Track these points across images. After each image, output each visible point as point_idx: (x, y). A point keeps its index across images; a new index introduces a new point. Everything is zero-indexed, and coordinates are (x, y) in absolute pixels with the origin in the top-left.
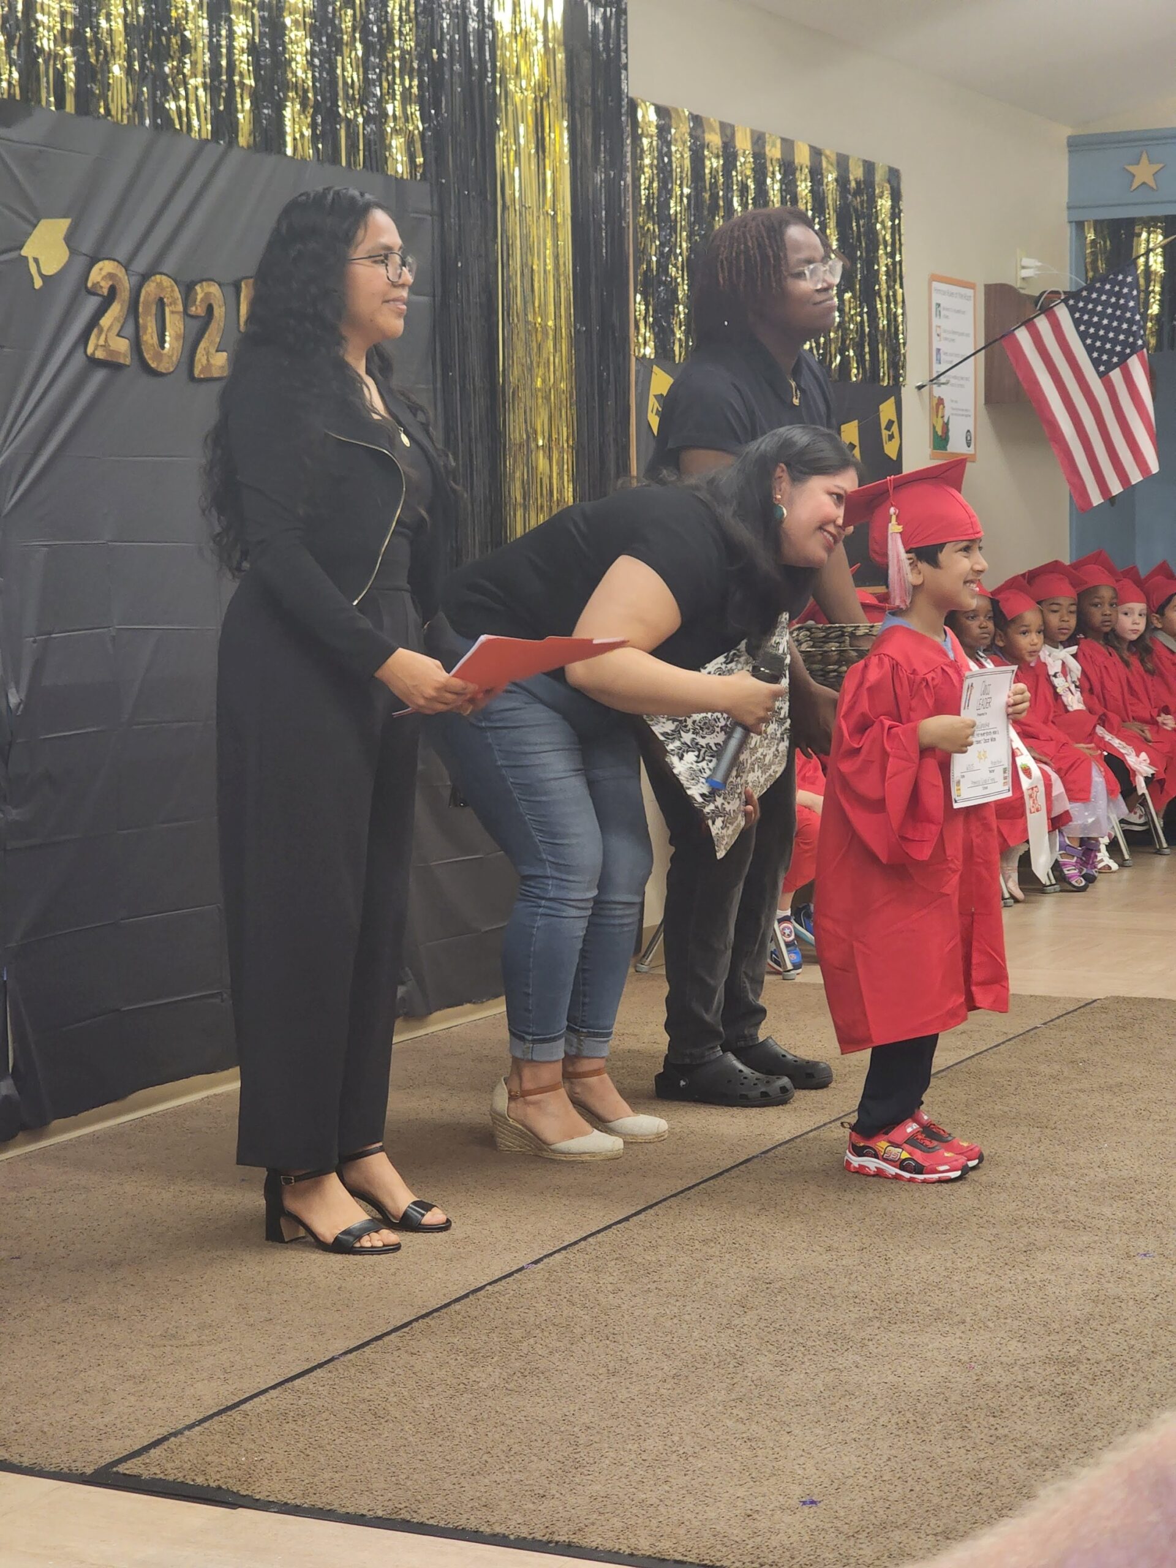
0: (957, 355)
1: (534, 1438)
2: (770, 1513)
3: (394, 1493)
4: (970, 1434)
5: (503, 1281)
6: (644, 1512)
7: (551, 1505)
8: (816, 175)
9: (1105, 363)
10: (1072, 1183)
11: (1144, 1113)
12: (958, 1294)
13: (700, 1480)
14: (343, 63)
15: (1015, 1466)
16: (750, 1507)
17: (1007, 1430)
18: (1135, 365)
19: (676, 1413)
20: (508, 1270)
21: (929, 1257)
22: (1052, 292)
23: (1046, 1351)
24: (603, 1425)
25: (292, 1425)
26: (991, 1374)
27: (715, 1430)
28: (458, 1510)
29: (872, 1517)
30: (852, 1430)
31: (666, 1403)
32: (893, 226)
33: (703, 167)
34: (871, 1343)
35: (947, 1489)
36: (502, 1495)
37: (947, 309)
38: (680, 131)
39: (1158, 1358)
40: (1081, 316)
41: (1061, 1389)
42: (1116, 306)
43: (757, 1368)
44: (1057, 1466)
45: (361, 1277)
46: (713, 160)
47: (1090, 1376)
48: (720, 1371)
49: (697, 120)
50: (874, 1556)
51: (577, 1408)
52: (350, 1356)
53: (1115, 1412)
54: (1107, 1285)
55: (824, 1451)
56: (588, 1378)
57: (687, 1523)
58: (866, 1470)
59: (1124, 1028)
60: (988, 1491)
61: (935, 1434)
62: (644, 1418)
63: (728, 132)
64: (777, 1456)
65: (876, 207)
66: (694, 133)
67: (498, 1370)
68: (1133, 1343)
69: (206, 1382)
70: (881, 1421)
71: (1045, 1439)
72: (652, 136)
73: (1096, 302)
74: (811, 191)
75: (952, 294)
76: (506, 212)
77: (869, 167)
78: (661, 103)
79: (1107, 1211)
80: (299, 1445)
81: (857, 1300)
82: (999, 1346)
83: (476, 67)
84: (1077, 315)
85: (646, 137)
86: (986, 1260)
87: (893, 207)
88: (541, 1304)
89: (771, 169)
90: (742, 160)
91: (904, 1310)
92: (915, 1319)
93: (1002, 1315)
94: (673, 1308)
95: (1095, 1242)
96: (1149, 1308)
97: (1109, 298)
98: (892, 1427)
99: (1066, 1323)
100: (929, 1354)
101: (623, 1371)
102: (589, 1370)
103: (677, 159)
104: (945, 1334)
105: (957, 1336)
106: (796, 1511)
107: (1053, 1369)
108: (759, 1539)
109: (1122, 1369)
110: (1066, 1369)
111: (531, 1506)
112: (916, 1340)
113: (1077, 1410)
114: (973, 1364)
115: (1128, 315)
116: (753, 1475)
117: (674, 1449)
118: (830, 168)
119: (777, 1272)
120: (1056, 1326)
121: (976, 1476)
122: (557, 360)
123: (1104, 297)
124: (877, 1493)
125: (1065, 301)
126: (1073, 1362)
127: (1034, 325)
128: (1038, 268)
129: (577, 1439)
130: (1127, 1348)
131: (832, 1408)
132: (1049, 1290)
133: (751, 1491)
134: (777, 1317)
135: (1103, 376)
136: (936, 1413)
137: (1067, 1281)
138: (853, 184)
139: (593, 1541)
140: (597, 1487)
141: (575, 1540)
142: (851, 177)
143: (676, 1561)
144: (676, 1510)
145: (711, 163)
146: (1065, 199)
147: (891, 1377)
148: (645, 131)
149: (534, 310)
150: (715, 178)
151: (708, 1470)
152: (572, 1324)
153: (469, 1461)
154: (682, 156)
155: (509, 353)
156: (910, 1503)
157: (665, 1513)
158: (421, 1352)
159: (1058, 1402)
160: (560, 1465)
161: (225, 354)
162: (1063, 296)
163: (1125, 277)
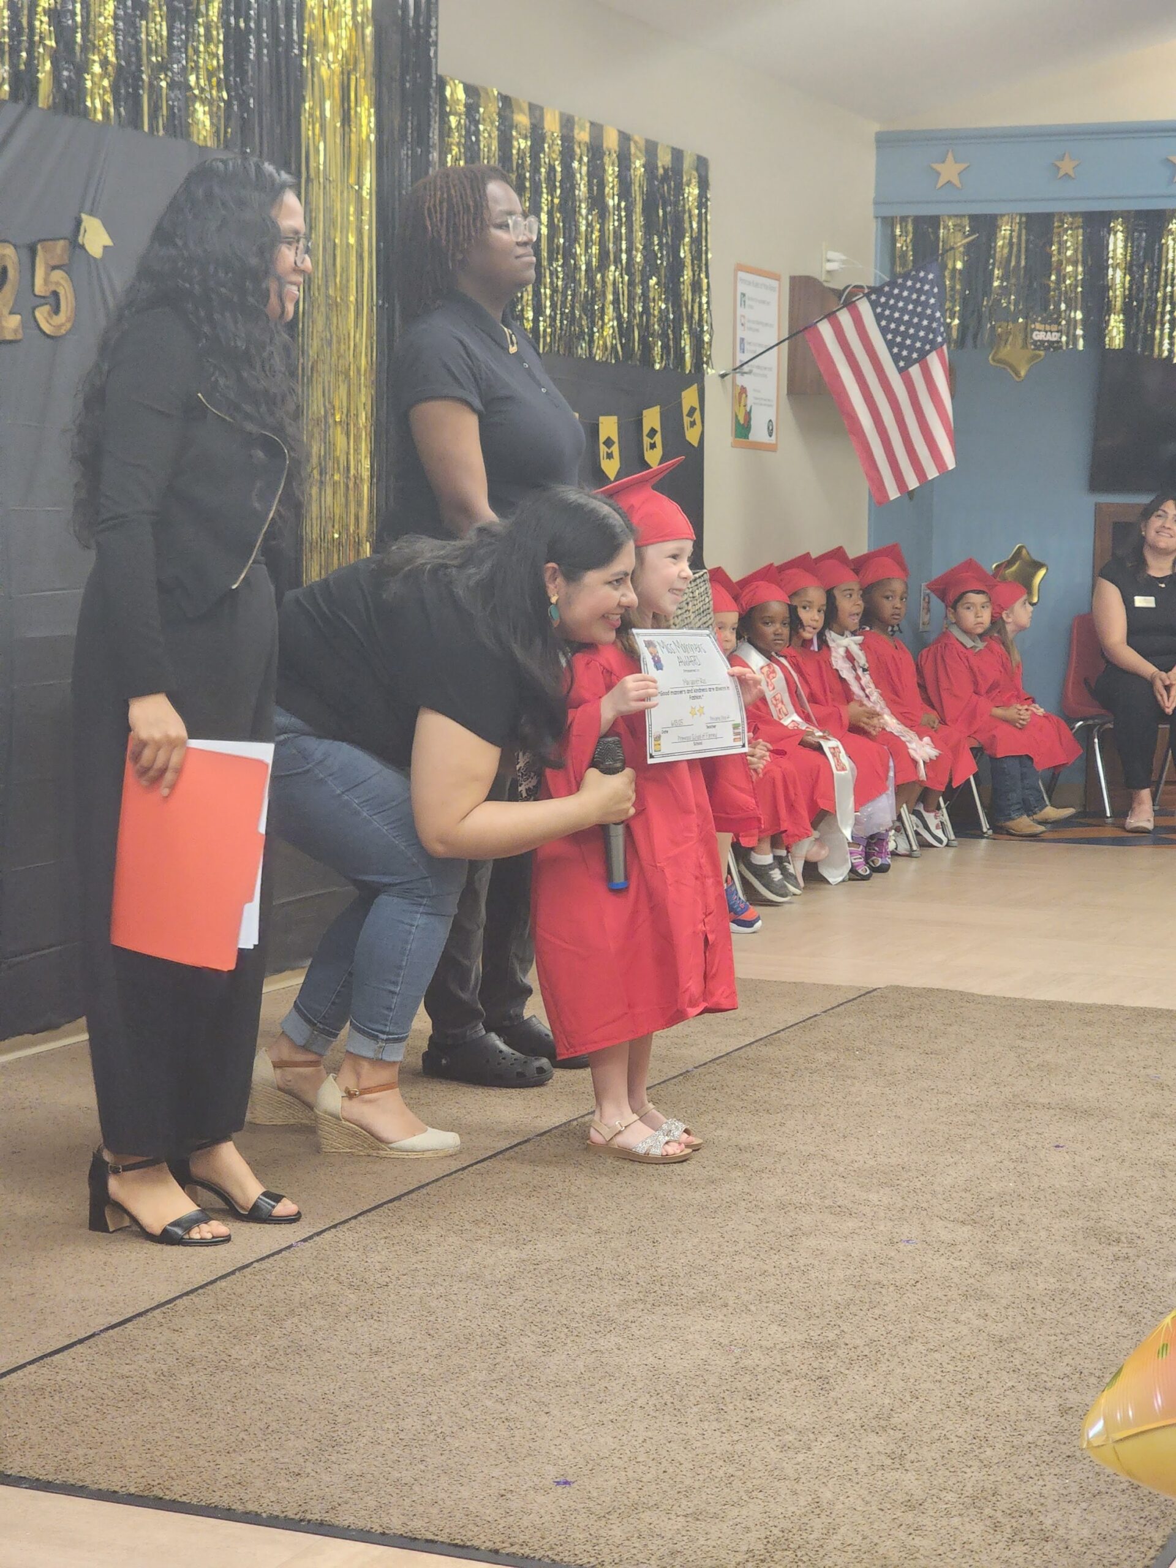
0: (760, 345)
1: (292, 1416)
2: (523, 1493)
3: (148, 1470)
4: (726, 1416)
5: (272, 1258)
6: (397, 1491)
7: (306, 1483)
8: (624, 160)
9: (904, 359)
10: (841, 1169)
11: (915, 1101)
12: (723, 1277)
13: (456, 1459)
14: (147, 28)
15: (769, 1448)
16: (503, 1486)
17: (762, 1413)
18: (934, 362)
19: (437, 1393)
20: (277, 1248)
21: (697, 1240)
22: (855, 287)
23: (805, 1335)
24: (362, 1403)
25: (50, 1401)
26: (750, 1357)
27: (474, 1410)
28: (211, 1488)
29: (624, 1498)
30: (610, 1411)
31: (427, 1382)
32: (700, 214)
33: (511, 147)
34: (633, 1324)
35: (700, 1471)
36: (256, 1473)
37: (752, 299)
38: (489, 110)
39: (915, 1343)
40: (883, 310)
41: (817, 1372)
42: (917, 302)
43: (519, 1349)
44: (809, 1449)
45: (128, 1253)
46: (521, 140)
47: (847, 1361)
48: (483, 1351)
49: (506, 101)
50: (624, 1537)
51: (337, 1387)
52: (110, 1332)
53: (869, 1396)
54: (869, 1271)
55: (581, 1432)
56: (350, 1357)
57: (440, 1502)
58: (621, 1451)
59: (901, 1018)
60: (741, 1473)
61: (692, 1416)
62: (403, 1397)
63: (536, 112)
64: (534, 1436)
65: (683, 195)
66: (502, 113)
67: (260, 1348)
68: (890, 1328)
70: (640, 1402)
71: (799, 1422)
72: (460, 115)
73: (899, 297)
74: (618, 176)
75: (757, 285)
76: (310, 184)
77: (677, 155)
79: (874, 1197)
80: (53, 1421)
81: (623, 1283)
82: (760, 1329)
83: (283, 38)
84: (879, 310)
85: (454, 115)
86: (752, 1245)
87: (700, 196)
88: (308, 1282)
89: (578, 152)
90: (550, 142)
91: (668, 1293)
93: (763, 1297)
94: (440, 1288)
95: (860, 1228)
96: (908, 1294)
97: (910, 294)
98: (649, 1409)
99: (826, 1308)
100: (690, 1337)
101: (386, 1350)
102: (352, 1348)
103: (485, 139)
104: (707, 1317)
105: (719, 1319)
106: (549, 1491)
107: (811, 1354)
108: (511, 1519)
109: (879, 1354)
110: (824, 1354)
111: (286, 1484)
112: (679, 1323)
113: (832, 1394)
114: (733, 1347)
115: (929, 312)
116: (510, 1455)
117: (432, 1428)
118: (639, 154)
119: (546, 1254)
120: (816, 1310)
121: (729, 1459)
122: (358, 336)
123: (905, 294)
124: (630, 1474)
125: (868, 296)
126: (831, 1347)
127: (837, 318)
128: (843, 262)
129: (337, 1418)
130: (884, 1333)
131: (592, 1389)
132: (813, 1274)
133: (506, 1471)
134: (542, 1298)
135: (901, 371)
136: (693, 1395)
137: (830, 1266)
138: (661, 171)
139: (345, 1519)
140: (353, 1466)
141: (327, 1518)
142: (660, 164)
143: (427, 1541)
144: (430, 1489)
145: (519, 144)
146: (871, 194)
147: (651, 1360)
148: (453, 109)
149: (336, 284)
150: (522, 159)
151: (465, 1450)
152: (338, 1303)
153: (226, 1438)
154: (490, 136)
155: (308, 327)
156: (663, 1485)
157: (419, 1493)
158: (184, 1329)
159: (814, 1386)
160: (317, 1444)
161: (18, 317)
162: (866, 291)
163: (927, 274)
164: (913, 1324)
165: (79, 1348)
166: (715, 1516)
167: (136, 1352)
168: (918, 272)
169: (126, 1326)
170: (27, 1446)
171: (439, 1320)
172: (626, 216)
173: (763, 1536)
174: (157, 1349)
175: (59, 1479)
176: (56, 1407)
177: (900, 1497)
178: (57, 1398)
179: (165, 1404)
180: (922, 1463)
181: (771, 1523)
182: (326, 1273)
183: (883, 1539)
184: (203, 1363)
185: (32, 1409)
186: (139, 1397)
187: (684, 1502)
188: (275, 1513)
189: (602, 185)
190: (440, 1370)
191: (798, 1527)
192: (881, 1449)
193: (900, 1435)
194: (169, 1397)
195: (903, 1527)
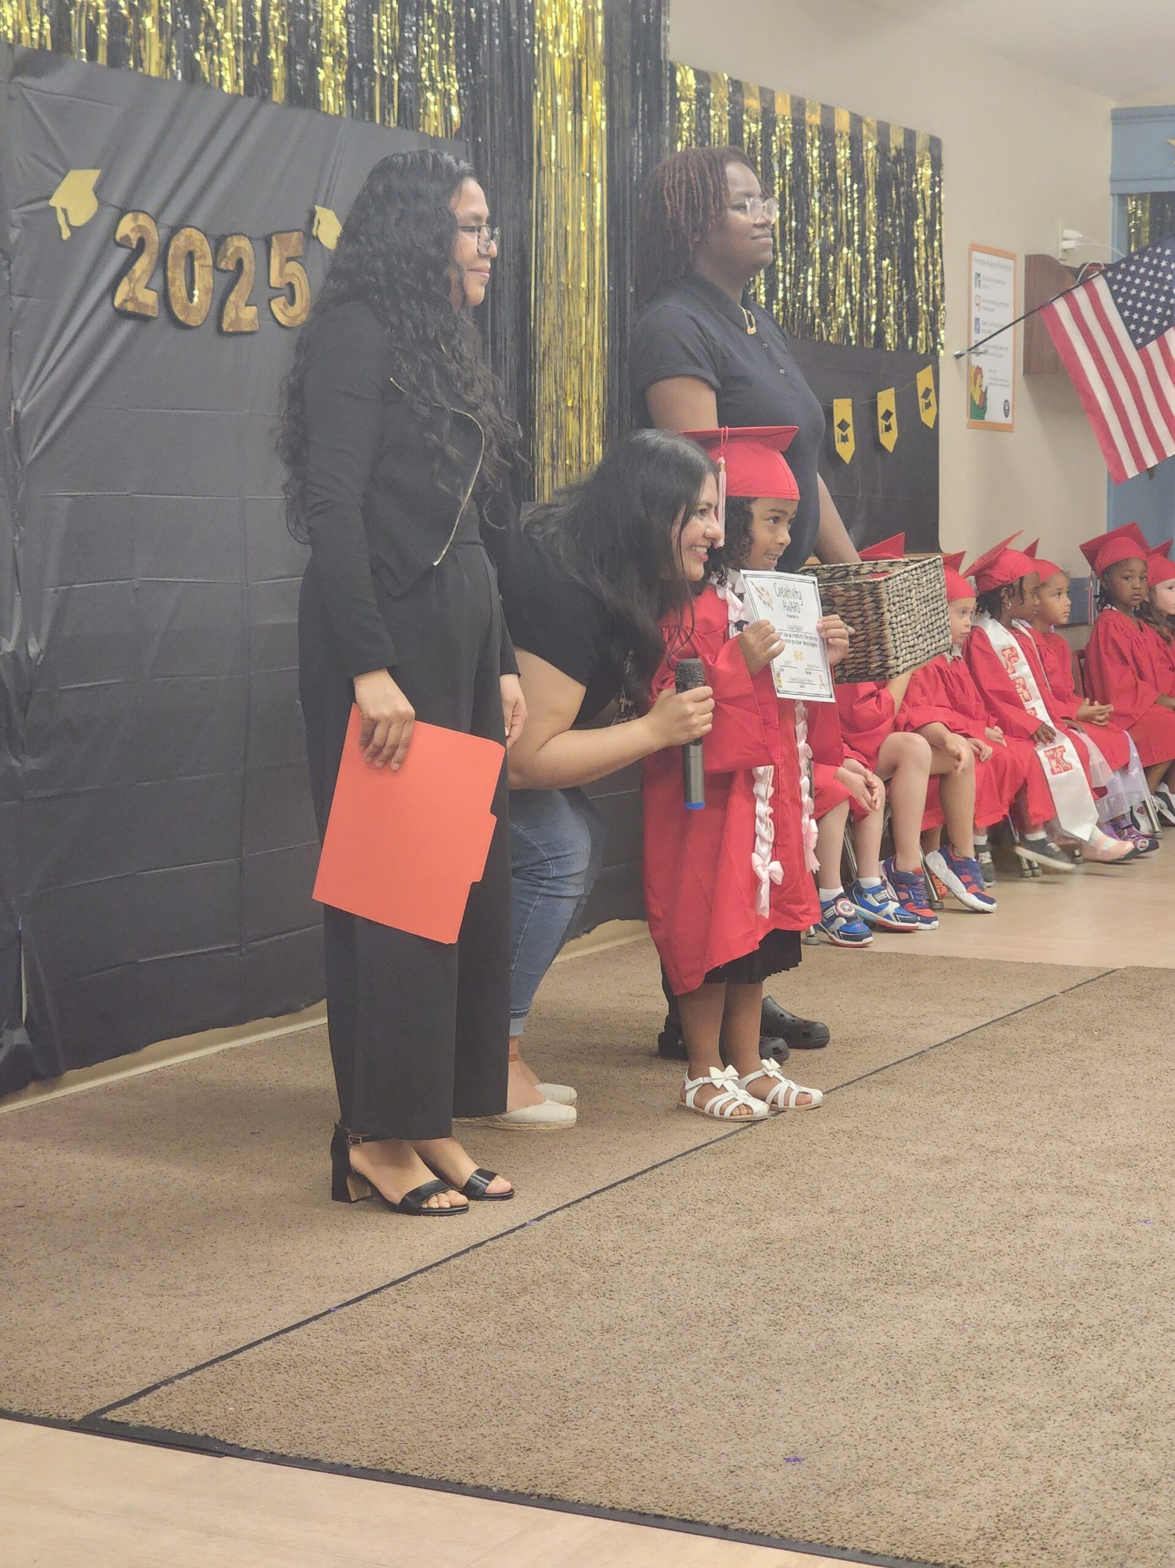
0: (995, 325)
1: (524, 1391)
2: (753, 1469)
3: (380, 1444)
4: (958, 1395)
5: (504, 1237)
6: (627, 1467)
7: (536, 1458)
8: (856, 142)
9: (1142, 335)
10: (1079, 1149)
11: (1155, 1082)
12: (957, 1257)
13: (686, 1436)
14: (378, 20)
15: (1001, 1428)
16: (733, 1462)
17: (995, 1391)
18: (1171, 338)
19: (667, 1370)
20: (510, 1226)
21: (931, 1220)
22: (1091, 264)
23: (1039, 1314)
24: (593, 1380)
25: (285, 1376)
26: (984, 1337)
27: (705, 1387)
28: (442, 1462)
29: (854, 1475)
30: (841, 1388)
31: (658, 1360)
32: (933, 195)
33: (742, 131)
34: (866, 1304)
35: (931, 1448)
36: (487, 1448)
37: (987, 279)
38: (719, 95)
39: (1151, 1323)
40: (1120, 288)
41: (1051, 1352)
42: (1153, 279)
43: (750, 1327)
44: (1042, 1428)
45: (364, 1232)
46: (752, 125)
47: (1082, 1341)
48: (715, 1329)
49: (737, 86)
50: (854, 1514)
51: (568, 1364)
52: (346, 1309)
53: (1103, 1375)
54: (1105, 1251)
55: (812, 1410)
56: (582, 1334)
57: (669, 1478)
58: (852, 1429)
59: (1140, 998)
60: (972, 1451)
61: (924, 1394)
62: (634, 1374)
63: (767, 96)
64: (765, 1414)
65: (916, 175)
66: (733, 98)
67: (493, 1325)
68: (1126, 1307)
69: (200, 1332)
70: (870, 1381)
71: (1031, 1402)
72: (690, 100)
73: (1134, 275)
74: (851, 158)
75: (991, 264)
76: (542, 173)
77: (910, 136)
78: (701, 67)
79: (1111, 1178)
80: (288, 1395)
81: (856, 1262)
82: (993, 1309)
83: (515, 29)
84: (1115, 287)
85: (685, 101)
86: (987, 1225)
87: (933, 176)
88: (541, 1260)
89: (810, 134)
90: (782, 126)
91: (901, 1272)
92: (912, 1281)
93: (998, 1278)
94: (673, 1266)
95: (1097, 1208)
96: (1145, 1274)
97: (1147, 271)
98: (881, 1387)
99: (1061, 1288)
100: (923, 1316)
101: (618, 1328)
102: (584, 1326)
103: (716, 123)
104: (941, 1297)
105: (952, 1298)
106: (779, 1468)
107: (1045, 1333)
108: (740, 1495)
109: (1114, 1334)
110: (1058, 1333)
111: (516, 1459)
112: (912, 1302)
113: (1066, 1373)
114: (966, 1326)
115: (1166, 288)
116: (740, 1432)
117: (662, 1405)
118: (871, 136)
119: (778, 1233)
120: (1051, 1290)
121: (960, 1436)
122: (589, 322)
123: (1142, 270)
124: (861, 1452)
125: (1103, 273)
126: (1066, 1326)
127: (1073, 296)
128: (1079, 240)
129: (568, 1394)
130: (1120, 1313)
131: (823, 1368)
132: (1048, 1254)
133: (736, 1448)
134: (775, 1276)
135: (1140, 348)
136: (925, 1373)
137: (1066, 1246)
138: (893, 152)
139: (575, 1494)
140: (583, 1441)
141: (558, 1492)
142: (892, 146)
143: (656, 1516)
144: (659, 1465)
145: (750, 128)
146: (1108, 172)
147: (884, 1338)
148: (683, 94)
149: (567, 271)
150: (753, 143)
151: (694, 1426)
152: (570, 1280)
153: (458, 1413)
154: (721, 121)
155: (540, 313)
156: (893, 1462)
157: (649, 1469)
158: (417, 1306)
159: (1048, 1365)
160: (548, 1419)
161: (255, 308)
162: (1103, 268)
163: (1163, 250)
164: (1150, 1304)
165: (314, 1325)
166: (946, 1493)
167: (370, 1328)
168: (1155, 247)
169: (361, 1302)
170: (262, 1420)
171: (671, 1298)
172: (858, 198)
173: (994, 1514)
174: (391, 1325)
175: (293, 1452)
176: (291, 1382)
177: (1135, 1477)
178: (291, 1373)
179: (398, 1379)
180: (1157, 1443)
181: (1002, 1502)
182: (559, 1251)
183: (1116, 1518)
184: (437, 1339)
185: (267, 1384)
186: (372, 1372)
187: (915, 1480)
188: (506, 1488)
189: (833, 167)
190: (672, 1348)
191: (1029, 1506)
192: (1116, 1428)
193: (1134, 1414)
194: (403, 1373)
195: (1137, 1506)
